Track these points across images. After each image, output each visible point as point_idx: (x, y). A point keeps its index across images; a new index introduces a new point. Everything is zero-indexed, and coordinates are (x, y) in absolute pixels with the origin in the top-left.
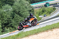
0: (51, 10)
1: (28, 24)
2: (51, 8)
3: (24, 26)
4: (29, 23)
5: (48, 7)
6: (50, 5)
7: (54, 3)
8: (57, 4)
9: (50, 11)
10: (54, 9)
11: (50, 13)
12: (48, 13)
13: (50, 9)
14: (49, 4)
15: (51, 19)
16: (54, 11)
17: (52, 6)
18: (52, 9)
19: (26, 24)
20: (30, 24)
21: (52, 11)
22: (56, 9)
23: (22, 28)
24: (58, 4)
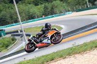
0: (8, 42)
1: (45, 41)
2: (8, 38)
3: (37, 45)
4: (47, 40)
5: (3, 37)
6: (7, 33)
7: (13, 30)
8: (17, 32)
9: (6, 43)
10: (13, 40)
11: (7, 46)
12: (3, 46)
13: (6, 40)
14: (5, 32)
15: (9, 56)
16: (14, 43)
17: (10, 35)
18: (10, 39)
19: (41, 41)
20: (49, 41)
21: (11, 43)
22: (16, 40)
23: (34, 47)
24: (19, 32)
